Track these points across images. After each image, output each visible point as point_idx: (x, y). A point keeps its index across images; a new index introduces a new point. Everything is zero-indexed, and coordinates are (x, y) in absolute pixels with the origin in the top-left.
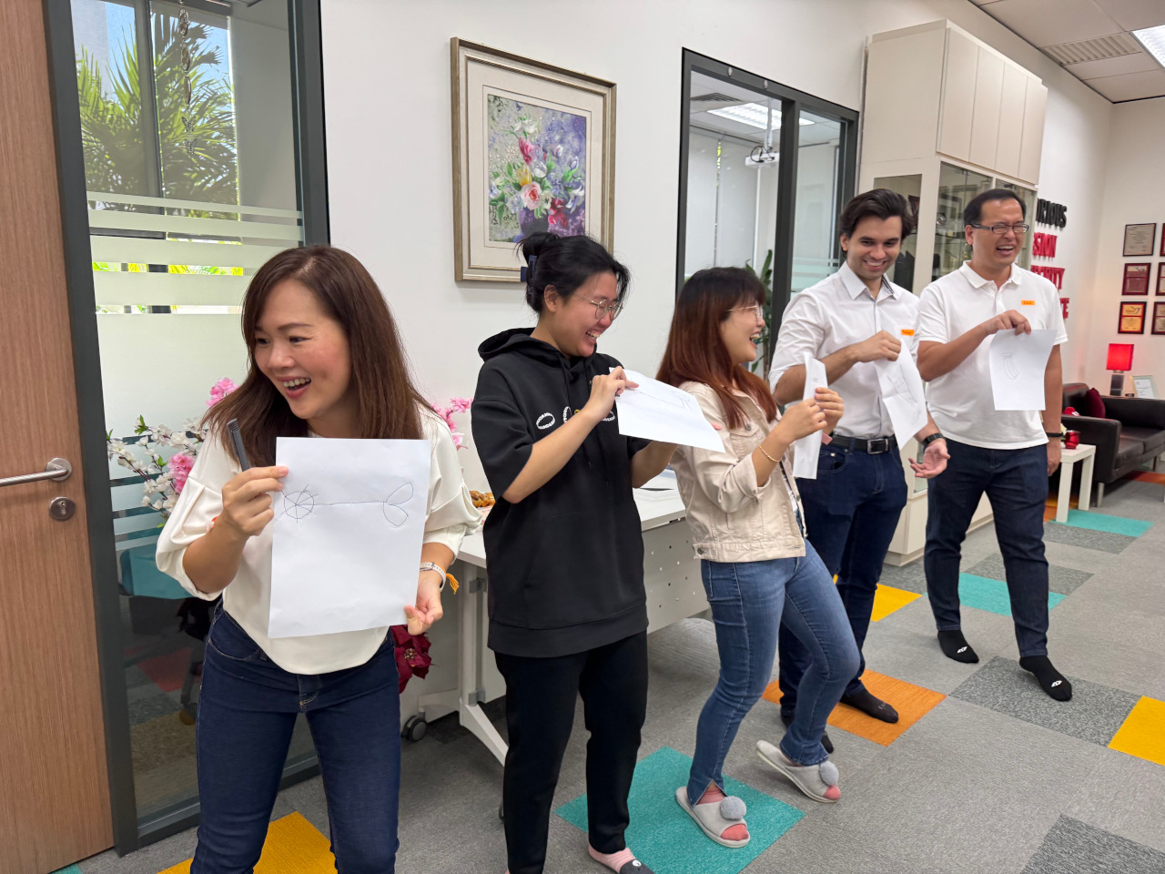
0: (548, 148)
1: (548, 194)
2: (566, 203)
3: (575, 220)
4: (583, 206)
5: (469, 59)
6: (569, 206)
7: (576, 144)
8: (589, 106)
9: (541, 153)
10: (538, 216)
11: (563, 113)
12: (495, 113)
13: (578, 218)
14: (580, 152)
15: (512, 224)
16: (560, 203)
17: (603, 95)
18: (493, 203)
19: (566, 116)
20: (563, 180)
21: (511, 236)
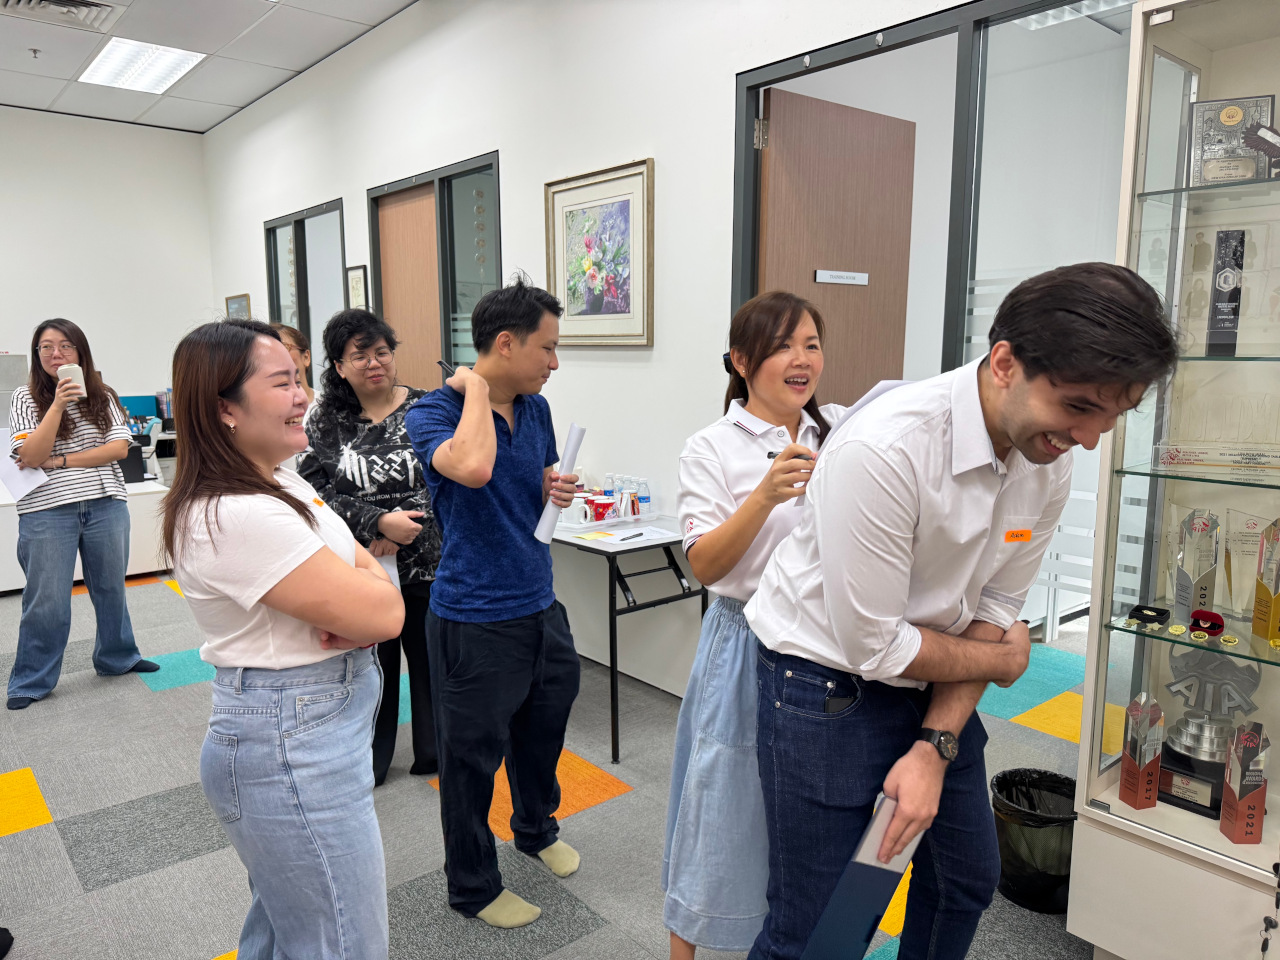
0: (603, 237)
1: (604, 274)
2: (616, 276)
3: (623, 290)
4: (628, 277)
5: (554, 193)
6: (618, 279)
7: (623, 226)
8: (632, 189)
9: (598, 243)
10: (597, 292)
11: (613, 204)
12: (570, 223)
13: (625, 288)
14: (625, 233)
15: (581, 301)
16: (611, 278)
17: (641, 173)
18: (570, 289)
19: (616, 205)
20: (614, 258)
21: (579, 311)
